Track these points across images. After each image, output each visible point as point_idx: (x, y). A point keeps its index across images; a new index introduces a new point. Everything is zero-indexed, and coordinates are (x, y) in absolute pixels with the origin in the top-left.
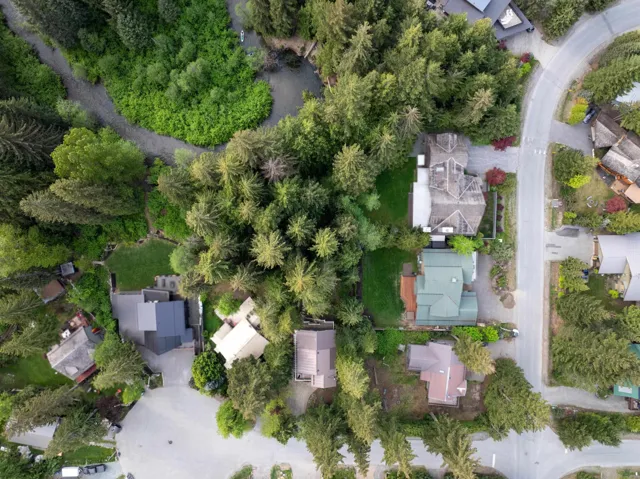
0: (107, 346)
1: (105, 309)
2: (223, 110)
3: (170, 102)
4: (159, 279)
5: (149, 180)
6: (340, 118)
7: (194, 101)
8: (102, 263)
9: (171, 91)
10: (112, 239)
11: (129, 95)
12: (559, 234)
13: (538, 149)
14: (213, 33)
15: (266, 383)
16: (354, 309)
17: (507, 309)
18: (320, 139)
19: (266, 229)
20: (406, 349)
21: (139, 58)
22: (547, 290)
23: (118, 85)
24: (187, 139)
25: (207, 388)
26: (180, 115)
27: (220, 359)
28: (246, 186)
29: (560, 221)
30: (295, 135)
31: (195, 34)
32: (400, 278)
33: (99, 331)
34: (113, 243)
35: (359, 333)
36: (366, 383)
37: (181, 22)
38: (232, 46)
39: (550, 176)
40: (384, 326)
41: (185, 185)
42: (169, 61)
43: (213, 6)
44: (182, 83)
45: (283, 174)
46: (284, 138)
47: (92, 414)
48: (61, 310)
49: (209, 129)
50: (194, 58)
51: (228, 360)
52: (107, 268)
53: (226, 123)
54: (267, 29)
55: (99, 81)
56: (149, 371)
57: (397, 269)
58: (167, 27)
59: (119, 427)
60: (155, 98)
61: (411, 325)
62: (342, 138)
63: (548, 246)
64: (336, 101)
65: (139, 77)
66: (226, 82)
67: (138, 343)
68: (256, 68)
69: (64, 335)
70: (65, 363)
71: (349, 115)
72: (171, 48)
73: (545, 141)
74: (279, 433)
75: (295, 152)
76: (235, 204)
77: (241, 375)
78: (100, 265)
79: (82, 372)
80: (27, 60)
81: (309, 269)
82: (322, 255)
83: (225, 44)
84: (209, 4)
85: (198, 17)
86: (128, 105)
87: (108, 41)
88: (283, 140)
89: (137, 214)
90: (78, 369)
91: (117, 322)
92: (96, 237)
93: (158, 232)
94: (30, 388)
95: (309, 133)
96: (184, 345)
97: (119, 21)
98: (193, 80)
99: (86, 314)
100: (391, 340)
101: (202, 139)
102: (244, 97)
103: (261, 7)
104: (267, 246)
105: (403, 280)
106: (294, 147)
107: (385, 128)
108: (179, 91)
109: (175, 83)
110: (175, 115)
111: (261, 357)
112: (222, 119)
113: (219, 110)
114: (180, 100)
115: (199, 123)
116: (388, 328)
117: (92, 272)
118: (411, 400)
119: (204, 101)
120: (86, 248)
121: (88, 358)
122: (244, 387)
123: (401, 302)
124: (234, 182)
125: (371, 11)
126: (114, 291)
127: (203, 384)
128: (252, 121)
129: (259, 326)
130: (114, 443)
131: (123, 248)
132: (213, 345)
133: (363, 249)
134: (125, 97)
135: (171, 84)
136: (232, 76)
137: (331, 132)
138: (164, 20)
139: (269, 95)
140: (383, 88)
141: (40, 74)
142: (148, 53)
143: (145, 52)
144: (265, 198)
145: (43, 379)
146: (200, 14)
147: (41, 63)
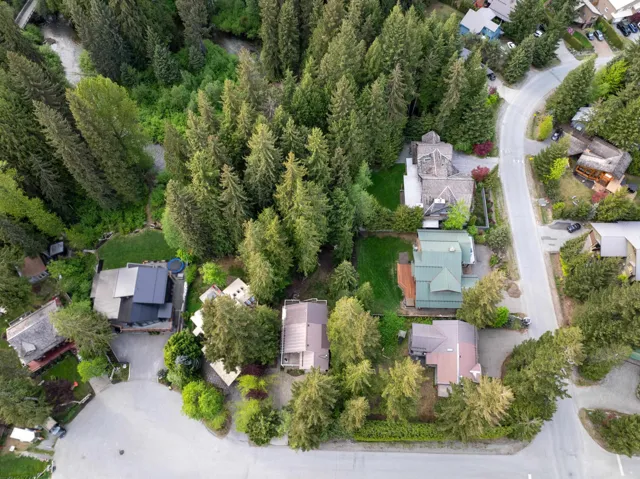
4: (147, 264)
12: (552, 227)
13: (516, 159)
17: (514, 299)
20: (407, 334)
22: (553, 280)
29: (550, 217)
32: (396, 266)
39: (532, 180)
52: (97, 256)
56: (115, 362)
57: (393, 258)
59: (64, 430)
63: (543, 238)
73: (521, 153)
78: (90, 253)
90: (36, 348)
91: (93, 300)
93: (155, 224)
105: (399, 267)
130: (52, 453)
131: (117, 238)
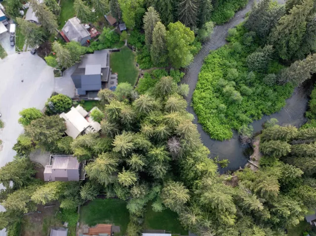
0: (78, 48)
1: (100, 47)
2: (213, 111)
3: (217, 81)
4: (116, 75)
5: (172, 70)
6: (205, 188)
7: (218, 94)
8: (126, 44)
9: (223, 82)
10: (139, 50)
11: (220, 58)
14: (259, 105)
15: (47, 139)
16: (89, 194)
18: (192, 174)
19: (135, 141)
20: (64, 227)
21: (241, 64)
23: (226, 52)
24: (196, 91)
25: (50, 103)
26: (210, 87)
27: (67, 110)
28: (162, 128)
30: (194, 158)
31: (258, 95)
32: (110, 224)
33: (88, 43)
34: (137, 50)
35: (75, 196)
36: (41, 202)
37: (264, 87)
38: (252, 116)
40: (80, 212)
41: (166, 91)
42: (241, 80)
43: (275, 105)
44: (227, 88)
45: (171, 150)
46: (193, 151)
47: (42, 40)
48: (100, 24)
49: (202, 103)
50: (243, 94)
51: (66, 114)
52: (123, 47)
54: (263, 137)
55: (228, 42)
56: (64, 70)
57: (116, 222)
58: (260, 79)
59: (34, 53)
60: (218, 72)
61: (80, 231)
62: (194, 188)
64: (215, 185)
65: (230, 64)
66: (230, 112)
67: (79, 64)
68: (240, 131)
69: (86, 25)
70: (71, 26)
71: (206, 194)
72: (248, 81)
74: (20, 145)
75: (184, 158)
76: (152, 122)
77: (54, 124)
78: (125, 43)
79: (66, 35)
80: (237, 5)
81: (110, 167)
82: (119, 176)
83: (253, 112)
84: (276, 102)
85: (268, 96)
86: (214, 58)
87: (250, 47)
88: (191, 150)
89: (152, 63)
90: (68, 32)
91: (93, 53)
92: (140, 41)
93: (142, 75)
94: (59, 8)
95: (196, 167)
96: (77, 89)
97: (260, 53)
98: (230, 94)
99: (98, 36)
100: (71, 217)
101: (196, 99)
102: (222, 123)
103: (275, 134)
104: (123, 142)
105: (109, 226)
106: (188, 157)
107: (201, 217)
108: (223, 86)
109: (227, 84)
110: (210, 84)
111: (66, 135)
112: (208, 111)
113: (214, 109)
114: (218, 87)
115: (205, 98)
116: (79, 215)
117: (121, 40)
118: (32, 230)
119: (218, 100)
120: (134, 36)
121: (73, 37)
122: (44, 126)
123: (95, 224)
124: (165, 121)
125: (276, 207)
126: (110, 51)
127: (52, 101)
128: (208, 129)
129: (85, 133)
130: (26, 51)
131: (134, 56)
132: (75, 106)
133: (127, 200)
134: (219, 56)
135: (227, 82)
136: (234, 116)
137: (197, 181)
138: (264, 77)
139: (224, 139)
140: (226, 216)
141: (229, 12)
142: (244, 68)
143: (245, 66)
144: (155, 140)
145: (64, 15)
146: (270, 98)
147: (236, 12)
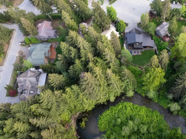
4: (140, 54)
17: (21, 50)
26: (134, 113)
49: (122, 107)
53: (115, 110)
60: (146, 120)
63: (2, 71)
79: (162, 24)
93: (142, 69)
101: (125, 103)
115: (126, 109)
136: (113, 131)
139: (98, 124)
